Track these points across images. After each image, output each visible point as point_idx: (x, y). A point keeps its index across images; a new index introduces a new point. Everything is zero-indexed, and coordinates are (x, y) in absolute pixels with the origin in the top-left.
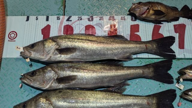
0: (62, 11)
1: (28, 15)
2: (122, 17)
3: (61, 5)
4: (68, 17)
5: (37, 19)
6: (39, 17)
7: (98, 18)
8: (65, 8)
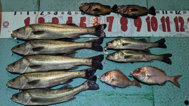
0: (37, 8)
1: (15, 11)
2: (76, 12)
3: (36, 4)
4: (41, 12)
5: (21, 13)
6: (23, 12)
7: (61, 13)
8: (39, 6)
